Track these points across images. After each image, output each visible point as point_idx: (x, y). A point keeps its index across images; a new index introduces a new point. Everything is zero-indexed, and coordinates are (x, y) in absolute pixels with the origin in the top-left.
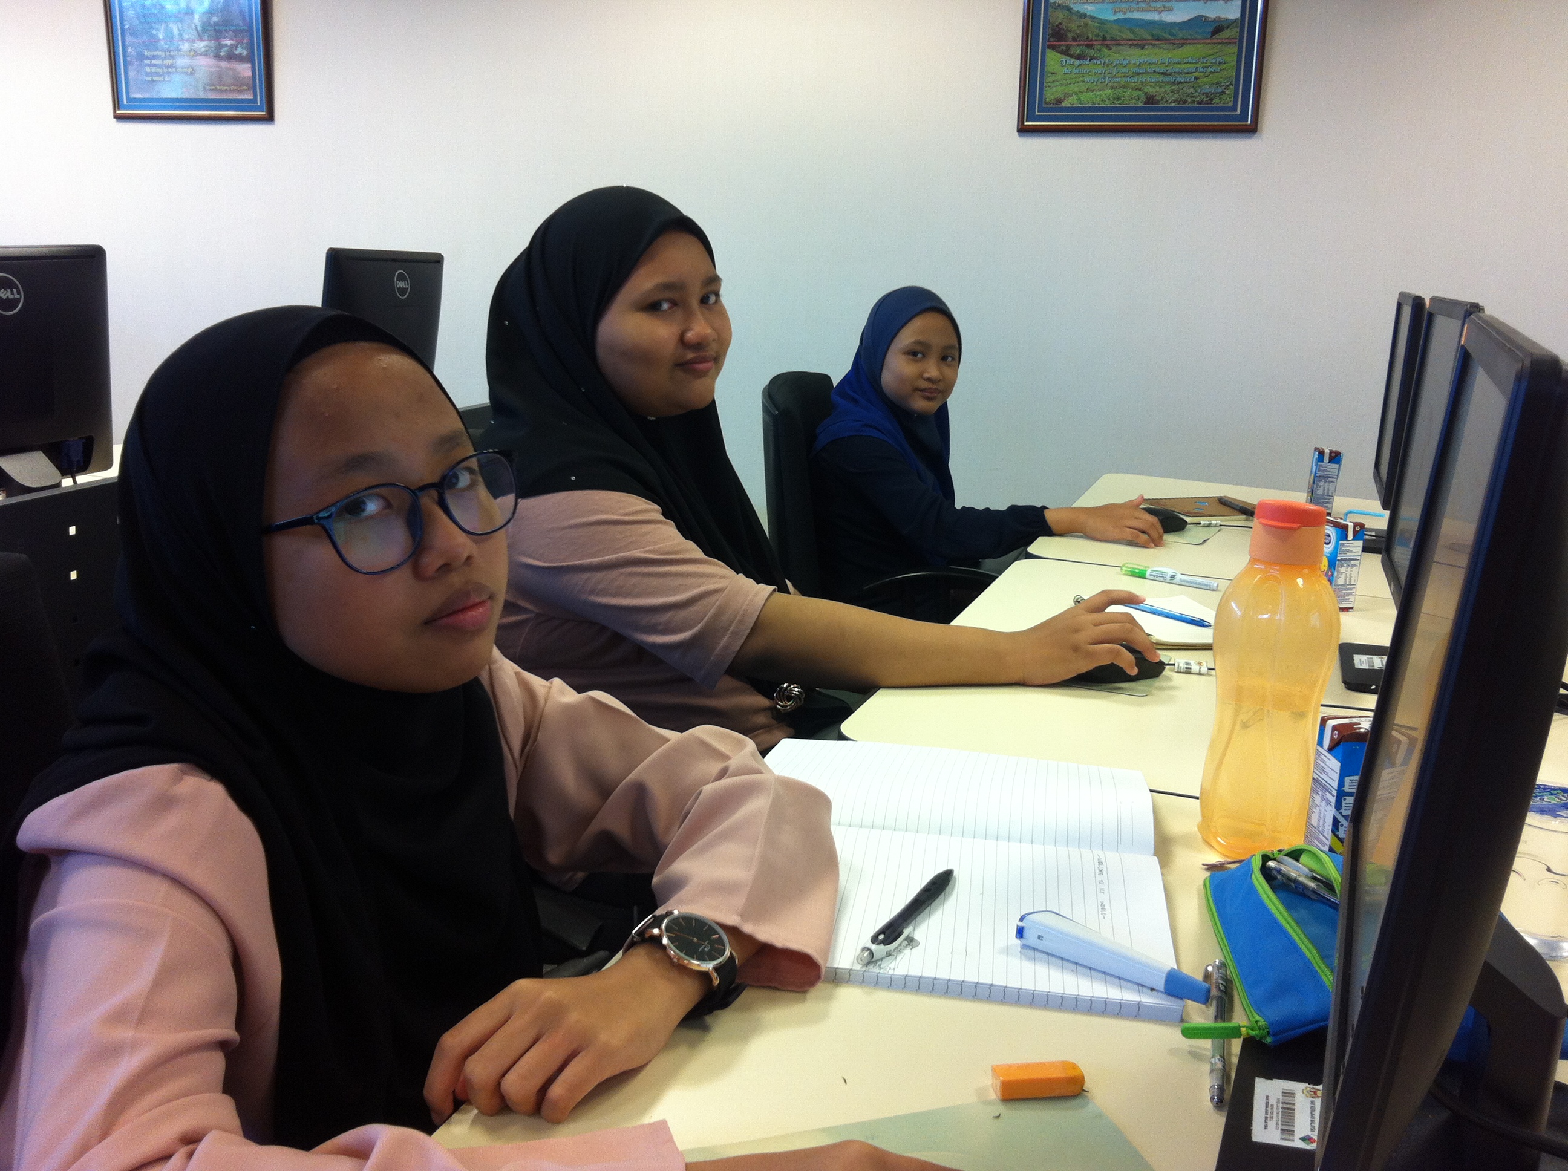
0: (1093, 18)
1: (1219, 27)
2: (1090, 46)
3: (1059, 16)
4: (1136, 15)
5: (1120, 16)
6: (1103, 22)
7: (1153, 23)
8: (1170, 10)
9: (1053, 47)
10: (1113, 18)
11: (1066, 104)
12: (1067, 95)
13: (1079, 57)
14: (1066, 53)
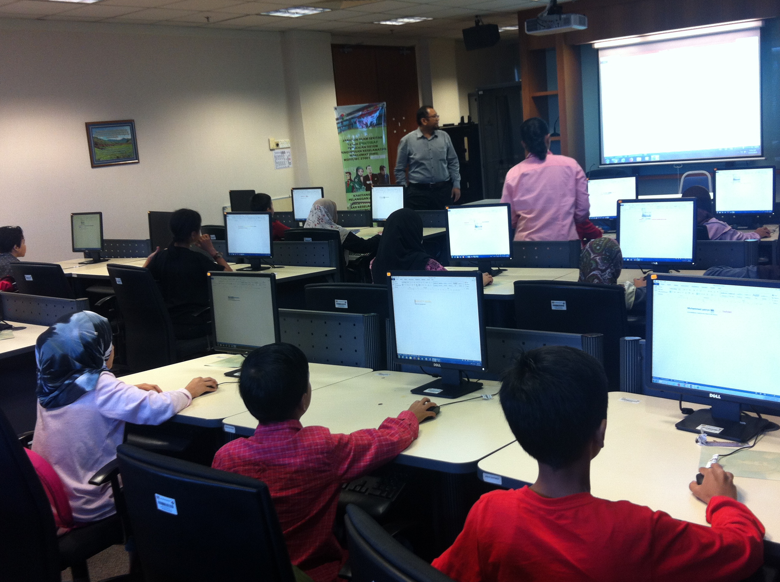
0: (103, 140)
1: (128, 140)
2: (103, 146)
3: (96, 140)
4: (112, 139)
5: (108, 139)
6: (105, 141)
7: (115, 140)
8: (117, 137)
9: (95, 147)
10: (106, 140)
11: (101, 160)
12: (101, 158)
13: (102, 149)
14: (99, 148)
